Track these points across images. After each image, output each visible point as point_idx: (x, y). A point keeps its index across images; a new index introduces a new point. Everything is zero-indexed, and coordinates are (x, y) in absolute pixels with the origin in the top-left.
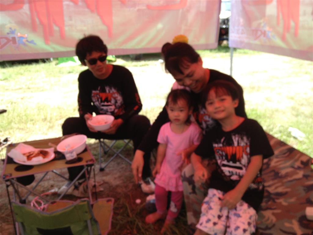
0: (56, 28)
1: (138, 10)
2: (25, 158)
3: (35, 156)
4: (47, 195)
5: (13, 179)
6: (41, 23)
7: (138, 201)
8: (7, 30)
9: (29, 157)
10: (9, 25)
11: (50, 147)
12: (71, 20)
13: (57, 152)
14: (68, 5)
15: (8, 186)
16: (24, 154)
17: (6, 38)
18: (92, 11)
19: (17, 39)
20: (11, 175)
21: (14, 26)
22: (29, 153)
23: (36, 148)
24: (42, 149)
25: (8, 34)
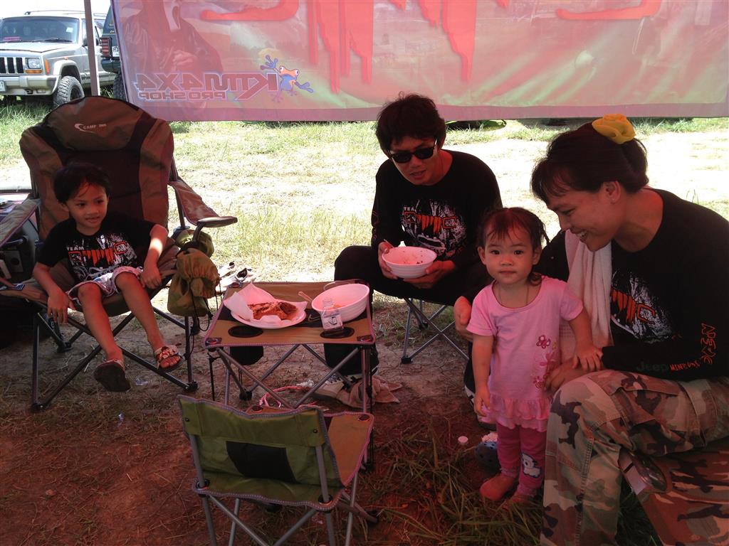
0: (355, 60)
1: (536, 21)
2: (250, 313)
3: (268, 314)
4: (292, 391)
5: (222, 348)
6: (327, 47)
7: (463, 440)
8: (262, 61)
9: (258, 314)
10: (265, 51)
11: (301, 300)
12: (387, 42)
13: (309, 311)
14: (383, 11)
15: (212, 360)
16: (252, 306)
17: (258, 77)
18: (432, 24)
19: (278, 80)
20: (220, 339)
21: (274, 52)
22: (262, 304)
23: (276, 297)
24: (284, 301)
25: (262, 68)
